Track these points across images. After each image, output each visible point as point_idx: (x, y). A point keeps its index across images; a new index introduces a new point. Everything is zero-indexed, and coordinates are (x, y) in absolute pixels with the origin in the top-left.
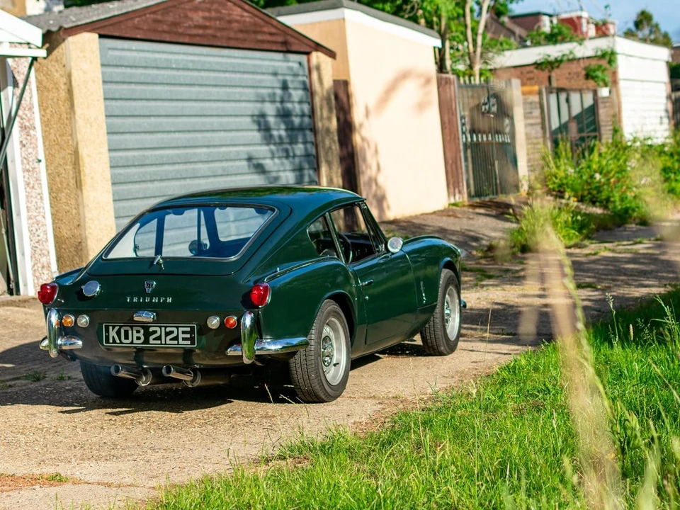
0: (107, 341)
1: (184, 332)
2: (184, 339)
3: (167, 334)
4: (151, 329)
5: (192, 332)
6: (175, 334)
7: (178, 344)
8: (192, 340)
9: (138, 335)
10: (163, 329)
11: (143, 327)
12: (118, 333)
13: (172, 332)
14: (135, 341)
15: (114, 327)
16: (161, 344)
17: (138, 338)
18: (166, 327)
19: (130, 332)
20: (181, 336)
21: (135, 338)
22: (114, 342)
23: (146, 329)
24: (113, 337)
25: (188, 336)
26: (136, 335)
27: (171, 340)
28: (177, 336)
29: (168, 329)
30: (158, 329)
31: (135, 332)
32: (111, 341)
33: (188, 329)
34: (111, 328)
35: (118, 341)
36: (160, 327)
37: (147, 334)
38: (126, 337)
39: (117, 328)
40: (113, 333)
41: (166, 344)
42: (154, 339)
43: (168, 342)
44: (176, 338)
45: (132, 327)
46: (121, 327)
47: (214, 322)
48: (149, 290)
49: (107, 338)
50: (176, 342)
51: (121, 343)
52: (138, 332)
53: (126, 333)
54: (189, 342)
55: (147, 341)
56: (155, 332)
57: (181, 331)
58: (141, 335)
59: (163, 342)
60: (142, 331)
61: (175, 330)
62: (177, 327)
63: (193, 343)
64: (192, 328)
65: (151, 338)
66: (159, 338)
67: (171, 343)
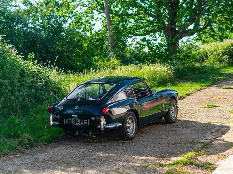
0: (65, 123)
1: (85, 121)
2: (85, 123)
3: (81, 121)
4: (77, 120)
5: (87, 121)
6: (83, 122)
7: (84, 124)
8: (87, 123)
9: (73, 121)
10: (80, 120)
12: (68, 121)
13: (82, 121)
14: (72, 123)
15: (67, 119)
16: (79, 124)
17: (73, 122)
18: (80, 119)
20: (85, 122)
21: (72, 122)
22: (67, 123)
23: (75, 120)
24: (67, 122)
25: (86, 122)
26: (72, 121)
27: (82, 123)
29: (81, 120)
30: (78, 120)
32: (66, 123)
33: (86, 120)
34: (66, 119)
35: (68, 123)
36: (79, 119)
37: (76, 121)
38: (70, 122)
39: (68, 119)
40: (67, 121)
42: (77, 123)
43: (81, 124)
44: (83, 123)
45: (71, 119)
46: (69, 119)
47: (93, 118)
48: (76, 109)
50: (83, 124)
51: (69, 123)
52: (73, 120)
53: (70, 120)
54: (87, 124)
55: (75, 123)
56: (78, 121)
57: (84, 121)
58: (74, 121)
61: (83, 120)
62: (84, 120)
63: (88, 124)
64: (87, 120)
65: (77, 122)
66: (79, 122)
67: (82, 124)
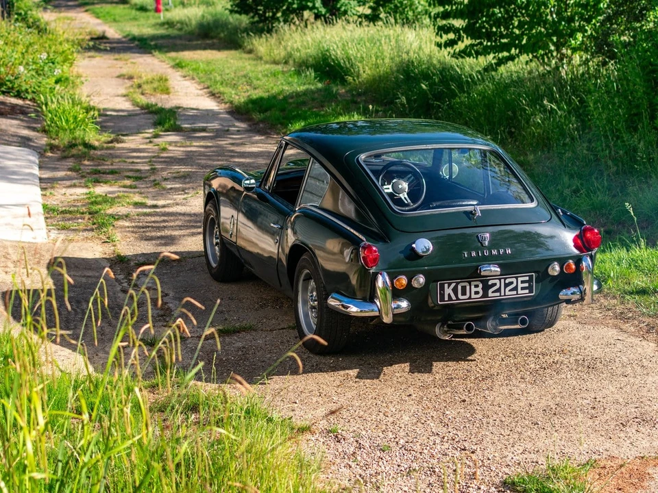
0: (442, 299)
1: (522, 282)
2: (523, 289)
3: (506, 285)
4: (490, 283)
5: (530, 281)
6: (514, 285)
7: (517, 294)
8: (530, 288)
9: (477, 289)
10: (503, 280)
11: (481, 281)
12: (455, 290)
13: (512, 283)
14: (473, 296)
15: (449, 285)
16: (500, 296)
17: (477, 293)
18: (505, 279)
19: (468, 288)
20: (520, 286)
21: (473, 293)
22: (450, 299)
23: (485, 282)
24: (449, 295)
25: (527, 285)
26: (474, 289)
27: (509, 291)
28: (517, 287)
29: (507, 281)
30: (497, 281)
31: (473, 287)
32: (446, 298)
33: (527, 278)
34: (446, 285)
35: (454, 298)
36: (500, 279)
37: (486, 288)
38: (464, 293)
39: (453, 285)
40: (448, 291)
41: (505, 295)
42: (493, 292)
43: (507, 293)
44: (516, 289)
45: (470, 282)
46: (458, 283)
48: (485, 243)
49: (442, 296)
50: (515, 292)
51: (458, 299)
52: (477, 286)
53: (464, 289)
54: (527, 291)
55: (485, 295)
56: (495, 284)
57: (520, 281)
58: (480, 289)
59: (503, 294)
60: (481, 285)
61: (514, 280)
62: (517, 278)
63: (531, 291)
64: (531, 277)
65: (491, 291)
66: (499, 290)
67: (509, 293)
